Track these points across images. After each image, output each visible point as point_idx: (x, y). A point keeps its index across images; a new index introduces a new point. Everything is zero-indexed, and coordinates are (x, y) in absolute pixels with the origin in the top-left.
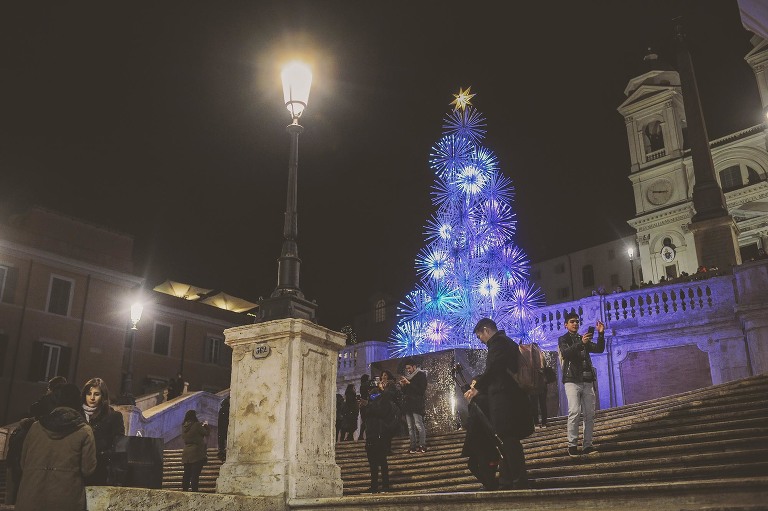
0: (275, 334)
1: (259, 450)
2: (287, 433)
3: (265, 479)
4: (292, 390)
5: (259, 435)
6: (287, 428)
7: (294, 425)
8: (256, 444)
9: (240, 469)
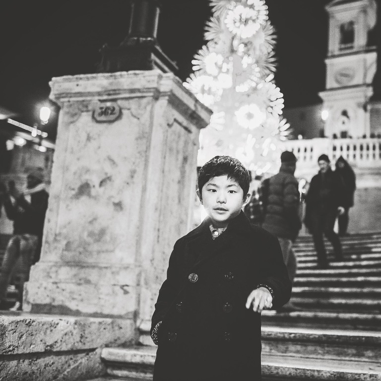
0: (132, 91)
1: (95, 247)
2: (140, 228)
3: (105, 289)
4: (150, 169)
5: (97, 228)
6: (141, 220)
7: (151, 217)
8: (90, 240)
9: (65, 273)
